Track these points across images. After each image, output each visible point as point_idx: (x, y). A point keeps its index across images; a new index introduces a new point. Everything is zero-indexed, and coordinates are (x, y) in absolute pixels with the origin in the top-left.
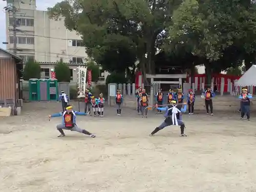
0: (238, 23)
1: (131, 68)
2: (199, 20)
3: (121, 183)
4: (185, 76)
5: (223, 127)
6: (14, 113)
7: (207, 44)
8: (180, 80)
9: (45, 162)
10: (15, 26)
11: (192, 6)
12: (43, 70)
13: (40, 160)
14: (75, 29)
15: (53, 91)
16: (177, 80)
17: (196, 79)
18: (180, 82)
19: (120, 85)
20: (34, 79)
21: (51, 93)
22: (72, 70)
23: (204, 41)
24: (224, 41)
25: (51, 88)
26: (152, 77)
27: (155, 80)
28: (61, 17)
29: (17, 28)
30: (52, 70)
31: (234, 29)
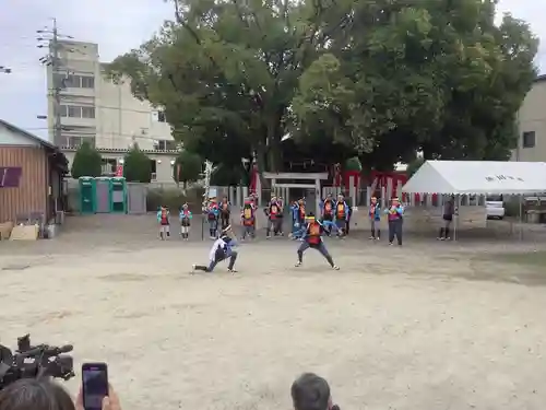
0: (402, 95)
1: (244, 160)
2: (341, 88)
3: (163, 350)
4: (325, 176)
5: (369, 259)
6: (44, 235)
7: (352, 127)
8: (318, 182)
9: (61, 317)
10: (58, 90)
11: (328, 67)
12: (105, 161)
13: (52, 315)
14: (147, 98)
15: (118, 197)
16: (313, 182)
17: (352, 179)
18: (317, 186)
19: (225, 188)
20: (87, 178)
21: (115, 200)
22: (154, 162)
23: (348, 122)
24: (381, 122)
25: (115, 193)
26: (273, 176)
27: (279, 181)
28: (123, 78)
29: (61, 93)
30: (122, 161)
31: (397, 103)
